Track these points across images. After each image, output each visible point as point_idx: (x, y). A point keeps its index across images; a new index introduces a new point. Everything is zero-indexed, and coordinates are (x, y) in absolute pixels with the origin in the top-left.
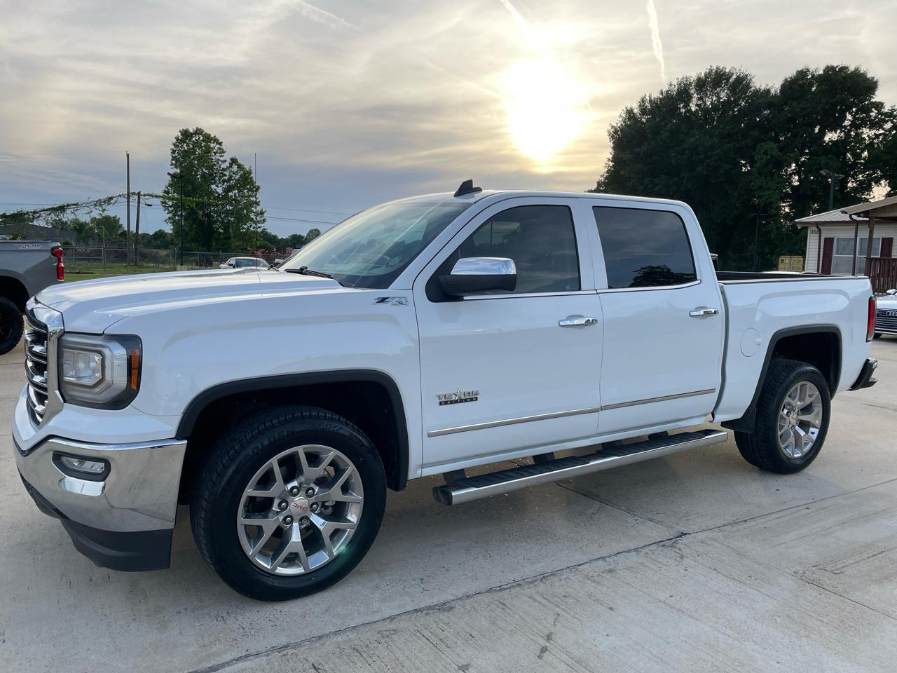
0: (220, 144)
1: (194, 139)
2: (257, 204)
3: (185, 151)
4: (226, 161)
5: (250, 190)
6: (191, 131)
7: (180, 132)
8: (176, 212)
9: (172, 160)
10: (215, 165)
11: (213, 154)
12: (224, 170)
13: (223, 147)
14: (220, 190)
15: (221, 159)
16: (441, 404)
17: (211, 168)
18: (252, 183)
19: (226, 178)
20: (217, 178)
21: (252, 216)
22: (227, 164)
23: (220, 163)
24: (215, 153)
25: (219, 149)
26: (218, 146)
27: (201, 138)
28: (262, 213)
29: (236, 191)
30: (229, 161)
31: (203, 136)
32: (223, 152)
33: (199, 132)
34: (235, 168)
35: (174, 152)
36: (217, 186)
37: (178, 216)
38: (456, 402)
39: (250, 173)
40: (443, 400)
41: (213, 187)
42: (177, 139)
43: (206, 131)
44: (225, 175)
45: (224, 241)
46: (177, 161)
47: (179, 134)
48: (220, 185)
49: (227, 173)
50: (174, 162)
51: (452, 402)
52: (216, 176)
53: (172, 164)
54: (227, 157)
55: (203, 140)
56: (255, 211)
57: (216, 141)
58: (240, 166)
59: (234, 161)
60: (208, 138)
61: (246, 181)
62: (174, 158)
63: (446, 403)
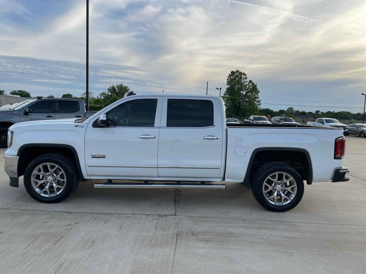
0: (246, 75)
1: (235, 75)
2: (258, 98)
3: (232, 79)
4: (247, 82)
5: (255, 92)
6: (235, 71)
7: (231, 72)
8: (227, 102)
9: (227, 83)
10: (243, 83)
11: (242, 79)
12: (246, 85)
13: (247, 76)
14: (244, 93)
15: (246, 81)
16: (92, 157)
17: (242, 84)
18: (257, 89)
19: (247, 88)
20: (243, 89)
21: (255, 102)
22: (248, 83)
23: (245, 83)
24: (243, 79)
25: (245, 77)
26: (245, 76)
27: (238, 74)
28: (259, 101)
29: (250, 93)
30: (248, 81)
31: (239, 73)
32: (247, 78)
33: (237, 71)
34: (251, 84)
35: (228, 79)
36: (243, 92)
37: (228, 103)
38: (97, 157)
39: (256, 86)
40: (93, 156)
41: (242, 92)
42: (229, 75)
43: (240, 71)
44: (247, 87)
45: (244, 113)
46: (229, 83)
47: (230, 73)
48: (244, 91)
49: (247, 86)
50: (228, 83)
51: (96, 157)
52: (243, 88)
53: (227, 84)
54: (248, 80)
55: (239, 74)
56: (257, 100)
57: (244, 74)
58: (253, 83)
59: (250, 81)
60: (241, 74)
61: (254, 89)
62: (228, 82)
63: (94, 157)
